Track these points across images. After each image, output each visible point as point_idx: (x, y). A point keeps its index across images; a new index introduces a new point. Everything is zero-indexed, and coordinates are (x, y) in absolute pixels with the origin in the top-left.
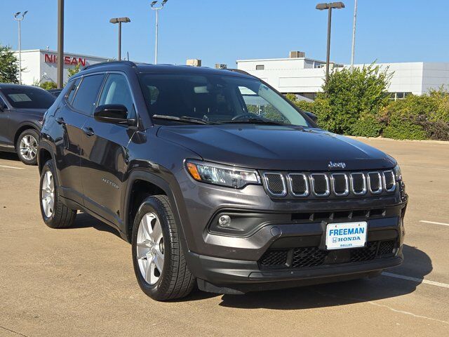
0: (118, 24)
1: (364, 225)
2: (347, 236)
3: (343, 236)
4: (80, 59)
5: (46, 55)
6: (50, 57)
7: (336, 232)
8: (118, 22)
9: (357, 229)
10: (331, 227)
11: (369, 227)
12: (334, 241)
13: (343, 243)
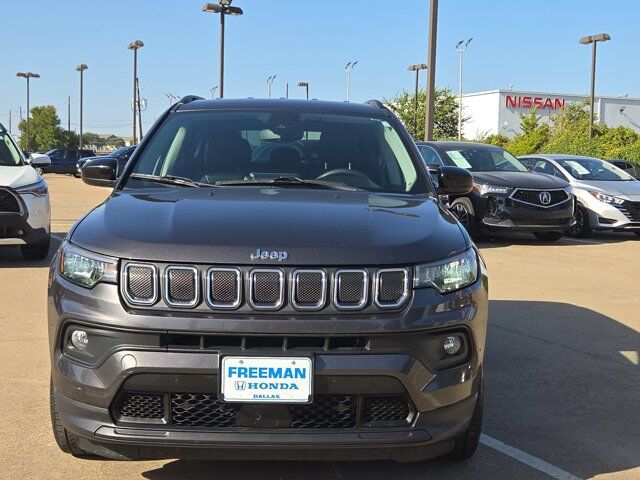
0: (592, 45)
1: (305, 363)
2: (268, 381)
3: (259, 381)
4: (557, 100)
5: (508, 98)
6: (513, 99)
7: (242, 372)
8: (591, 42)
9: (289, 370)
10: (230, 362)
11: (315, 367)
12: (240, 387)
13: (259, 391)
